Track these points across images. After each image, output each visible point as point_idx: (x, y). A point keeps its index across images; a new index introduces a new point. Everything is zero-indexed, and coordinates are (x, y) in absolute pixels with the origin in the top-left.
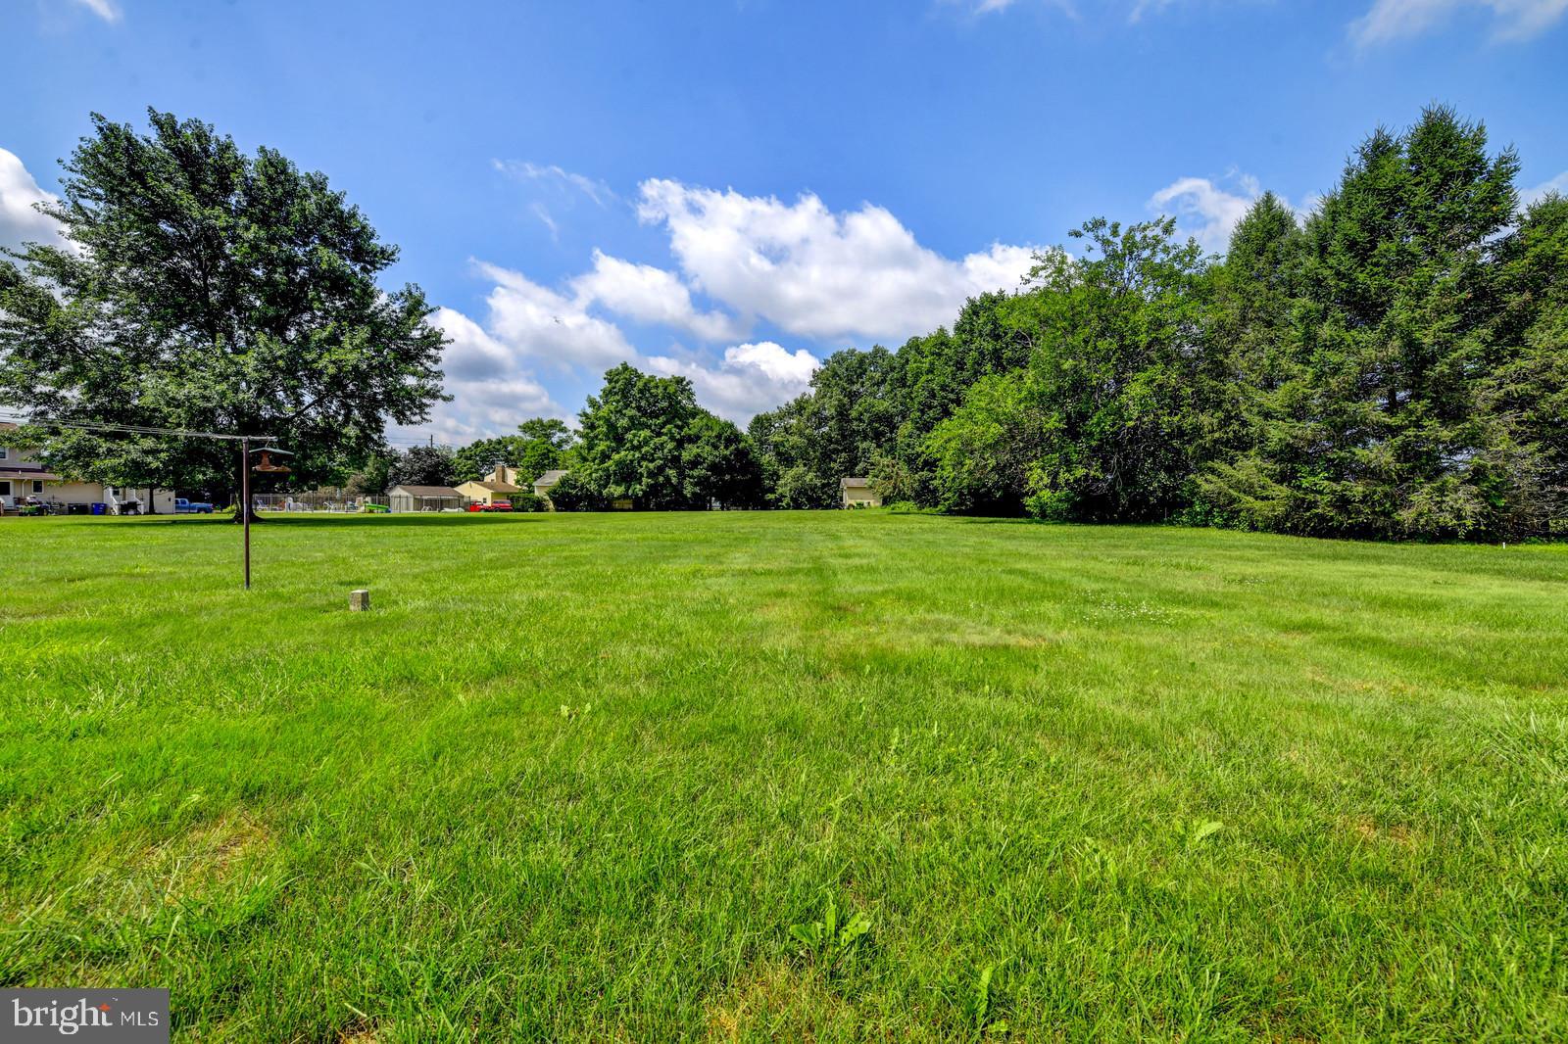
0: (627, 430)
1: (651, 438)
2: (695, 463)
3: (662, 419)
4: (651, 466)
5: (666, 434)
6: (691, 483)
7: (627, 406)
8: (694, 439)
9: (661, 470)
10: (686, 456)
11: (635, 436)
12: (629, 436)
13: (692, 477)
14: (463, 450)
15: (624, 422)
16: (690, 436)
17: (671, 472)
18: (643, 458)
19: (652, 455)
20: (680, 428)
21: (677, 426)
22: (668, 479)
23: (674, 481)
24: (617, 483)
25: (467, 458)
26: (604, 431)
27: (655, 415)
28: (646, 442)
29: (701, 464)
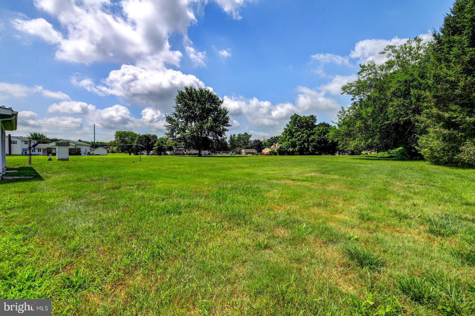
0: (294, 132)
1: (301, 134)
2: (312, 141)
3: (305, 128)
4: (300, 142)
5: (305, 133)
6: (311, 147)
7: (295, 126)
8: (313, 134)
9: (303, 143)
10: (310, 139)
11: (296, 134)
12: (295, 134)
13: (311, 145)
14: (268, 140)
15: (294, 130)
16: (312, 133)
17: (306, 144)
18: (298, 140)
19: (300, 139)
20: (310, 131)
21: (309, 130)
22: (305, 146)
23: (306, 146)
24: (292, 148)
25: (269, 142)
26: (289, 133)
27: (302, 127)
28: (299, 135)
29: (314, 141)
